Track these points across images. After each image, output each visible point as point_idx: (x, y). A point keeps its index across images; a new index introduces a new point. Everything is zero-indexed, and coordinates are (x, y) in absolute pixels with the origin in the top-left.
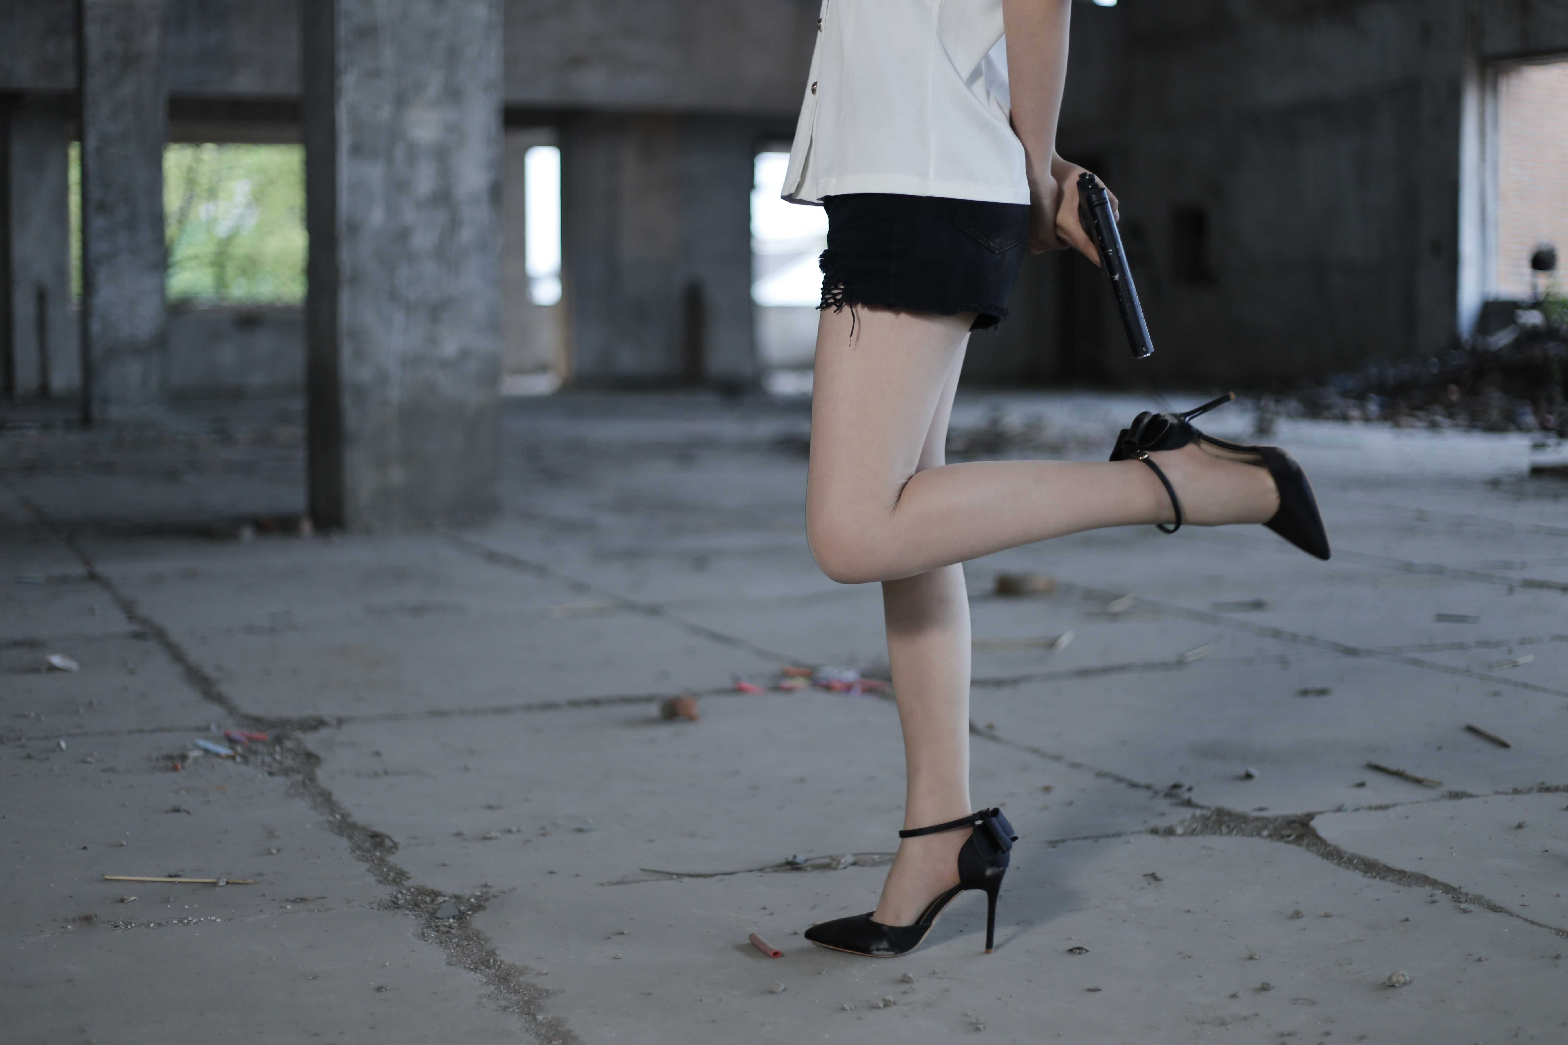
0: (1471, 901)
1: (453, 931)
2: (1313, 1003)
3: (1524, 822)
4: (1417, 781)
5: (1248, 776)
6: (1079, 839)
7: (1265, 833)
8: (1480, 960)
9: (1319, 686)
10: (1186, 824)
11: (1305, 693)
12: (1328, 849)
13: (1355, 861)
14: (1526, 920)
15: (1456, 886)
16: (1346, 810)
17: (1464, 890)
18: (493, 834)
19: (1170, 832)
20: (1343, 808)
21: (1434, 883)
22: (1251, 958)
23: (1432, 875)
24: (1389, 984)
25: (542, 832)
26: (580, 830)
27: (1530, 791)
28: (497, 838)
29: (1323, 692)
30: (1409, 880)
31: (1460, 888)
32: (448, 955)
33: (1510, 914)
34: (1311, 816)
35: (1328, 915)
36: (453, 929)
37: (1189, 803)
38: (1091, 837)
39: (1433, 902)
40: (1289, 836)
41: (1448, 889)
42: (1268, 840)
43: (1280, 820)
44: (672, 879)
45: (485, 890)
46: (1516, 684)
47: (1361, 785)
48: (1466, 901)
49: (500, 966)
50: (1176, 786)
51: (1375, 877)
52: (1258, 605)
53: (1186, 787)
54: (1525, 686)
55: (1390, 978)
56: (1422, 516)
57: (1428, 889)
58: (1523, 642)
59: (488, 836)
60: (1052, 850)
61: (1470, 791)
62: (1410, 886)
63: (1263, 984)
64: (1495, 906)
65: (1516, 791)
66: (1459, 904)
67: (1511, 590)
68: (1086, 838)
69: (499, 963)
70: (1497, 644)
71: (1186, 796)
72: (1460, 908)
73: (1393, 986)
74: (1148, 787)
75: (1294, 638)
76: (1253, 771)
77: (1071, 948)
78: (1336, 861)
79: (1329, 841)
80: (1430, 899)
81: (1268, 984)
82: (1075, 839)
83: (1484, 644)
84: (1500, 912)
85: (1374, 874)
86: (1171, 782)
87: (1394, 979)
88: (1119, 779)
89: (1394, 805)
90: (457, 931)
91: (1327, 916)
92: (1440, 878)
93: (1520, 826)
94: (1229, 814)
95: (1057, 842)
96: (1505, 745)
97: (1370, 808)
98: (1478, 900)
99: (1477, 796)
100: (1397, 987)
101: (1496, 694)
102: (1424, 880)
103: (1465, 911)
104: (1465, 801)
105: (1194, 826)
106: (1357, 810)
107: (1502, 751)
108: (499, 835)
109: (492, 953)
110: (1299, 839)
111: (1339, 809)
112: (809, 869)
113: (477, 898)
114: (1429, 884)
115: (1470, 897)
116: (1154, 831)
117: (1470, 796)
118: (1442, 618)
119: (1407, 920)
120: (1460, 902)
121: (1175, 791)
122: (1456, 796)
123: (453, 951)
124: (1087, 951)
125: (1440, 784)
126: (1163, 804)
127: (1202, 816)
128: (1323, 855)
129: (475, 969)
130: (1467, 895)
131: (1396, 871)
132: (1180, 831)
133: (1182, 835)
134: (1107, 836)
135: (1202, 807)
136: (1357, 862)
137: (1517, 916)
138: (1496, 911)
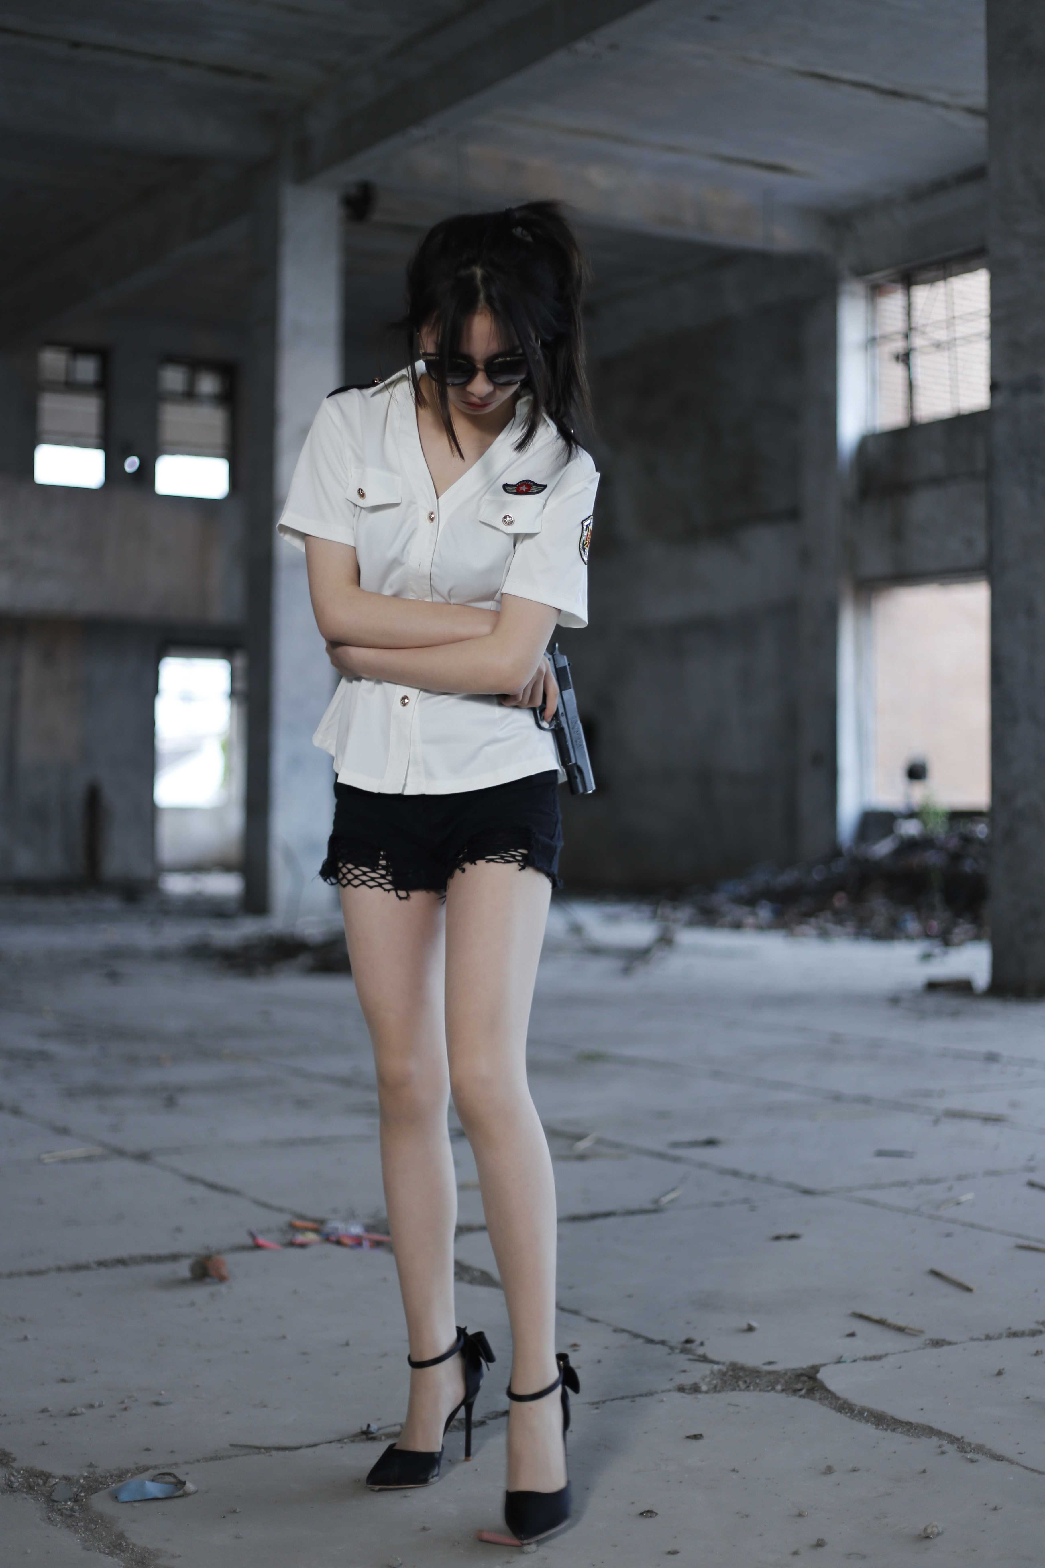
0: (974, 1450)
1: (77, 1514)
2: (864, 1557)
3: (1003, 1369)
4: (900, 1330)
5: (750, 1329)
6: (617, 1399)
7: (779, 1387)
8: (995, 1509)
9: (790, 1231)
10: (707, 1380)
11: (778, 1238)
12: (839, 1402)
13: (865, 1414)
14: (1026, 1468)
15: (959, 1436)
16: (844, 1362)
17: (966, 1440)
18: (79, 1410)
19: (695, 1389)
20: (843, 1359)
21: (939, 1434)
22: (800, 1515)
23: (937, 1426)
24: (925, 1536)
25: (123, 1406)
26: (157, 1404)
27: (1000, 1337)
28: (82, 1414)
29: (793, 1237)
30: (916, 1431)
31: (962, 1437)
32: (80, 1540)
33: (1011, 1462)
34: (816, 1369)
35: (856, 1469)
36: (75, 1512)
37: (704, 1359)
38: (627, 1397)
39: (943, 1453)
40: (801, 1390)
41: (953, 1440)
42: (784, 1395)
43: (789, 1374)
44: (260, 1453)
45: (91, 1470)
46: (964, 1224)
47: (852, 1335)
48: (971, 1451)
49: (133, 1549)
50: (688, 1341)
51: (886, 1430)
52: (711, 1143)
53: (698, 1342)
54: (972, 1226)
55: (925, 1529)
56: (836, 1039)
57: (935, 1440)
58: (960, 1178)
59: (74, 1412)
60: (596, 1411)
61: (949, 1338)
62: (919, 1437)
63: (819, 1540)
64: (996, 1455)
65: (988, 1338)
66: (966, 1455)
67: (936, 1122)
68: (623, 1398)
69: (131, 1547)
70: (937, 1181)
71: (701, 1351)
72: (967, 1458)
73: (928, 1537)
74: (663, 1343)
75: (752, 1177)
76: (754, 1324)
77: (642, 1511)
78: (849, 1414)
79: (839, 1394)
80: (939, 1450)
81: (822, 1540)
82: (613, 1400)
83: (925, 1181)
84: (1002, 1460)
85: (885, 1426)
86: (683, 1339)
87: (929, 1531)
88: (636, 1336)
89: (886, 1355)
90: (79, 1514)
91: (854, 1470)
92: (945, 1429)
93: (1000, 1373)
94: (743, 1368)
95: (597, 1403)
96: (968, 1290)
97: (865, 1359)
98: (980, 1449)
99: (956, 1343)
100: (931, 1538)
101: (949, 1235)
102: (930, 1431)
103: (972, 1461)
104: (946, 1348)
105: (715, 1382)
106: (854, 1361)
107: (967, 1295)
108: (84, 1410)
109: (121, 1536)
110: (810, 1393)
111: (839, 1361)
112: (383, 1438)
113: (85, 1478)
114: (934, 1435)
115: (973, 1446)
116: (681, 1389)
117: (950, 1343)
118: (881, 1153)
119: (924, 1471)
120: (965, 1452)
121: (688, 1346)
122: (937, 1343)
123: (83, 1535)
124: (657, 1514)
125: (922, 1332)
126: (682, 1360)
127: (720, 1371)
128: (835, 1408)
129: (111, 1554)
130: (970, 1444)
131: (902, 1422)
132: (704, 1388)
133: (706, 1392)
134: (641, 1395)
135: (717, 1363)
136: (867, 1415)
137: (1018, 1464)
138: (998, 1460)
